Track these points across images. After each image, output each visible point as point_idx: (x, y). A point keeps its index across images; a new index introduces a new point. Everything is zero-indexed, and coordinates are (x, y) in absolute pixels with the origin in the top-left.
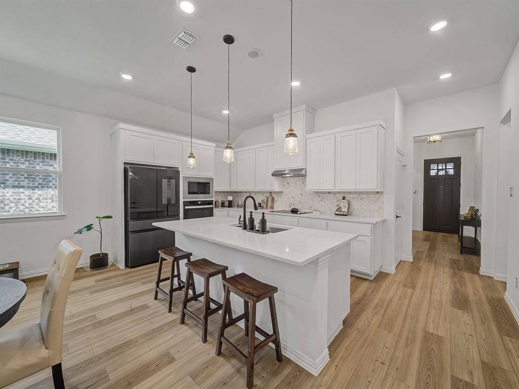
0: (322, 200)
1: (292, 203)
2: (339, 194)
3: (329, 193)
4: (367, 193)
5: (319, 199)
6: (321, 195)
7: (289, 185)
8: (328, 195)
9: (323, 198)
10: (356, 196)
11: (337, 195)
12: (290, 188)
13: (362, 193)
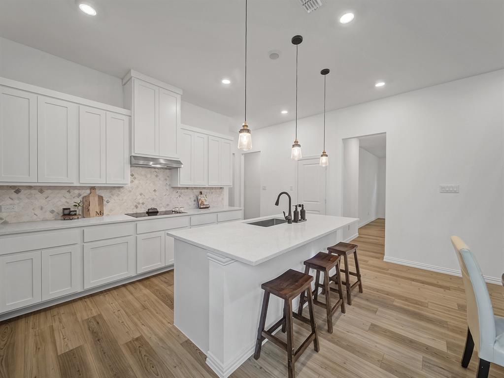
0: (180, 196)
1: (141, 202)
2: (196, 189)
3: (187, 188)
4: (215, 188)
5: (177, 195)
6: (179, 191)
7: (135, 178)
8: (186, 190)
9: (181, 193)
10: (208, 191)
11: (194, 190)
12: (136, 182)
13: (212, 188)
